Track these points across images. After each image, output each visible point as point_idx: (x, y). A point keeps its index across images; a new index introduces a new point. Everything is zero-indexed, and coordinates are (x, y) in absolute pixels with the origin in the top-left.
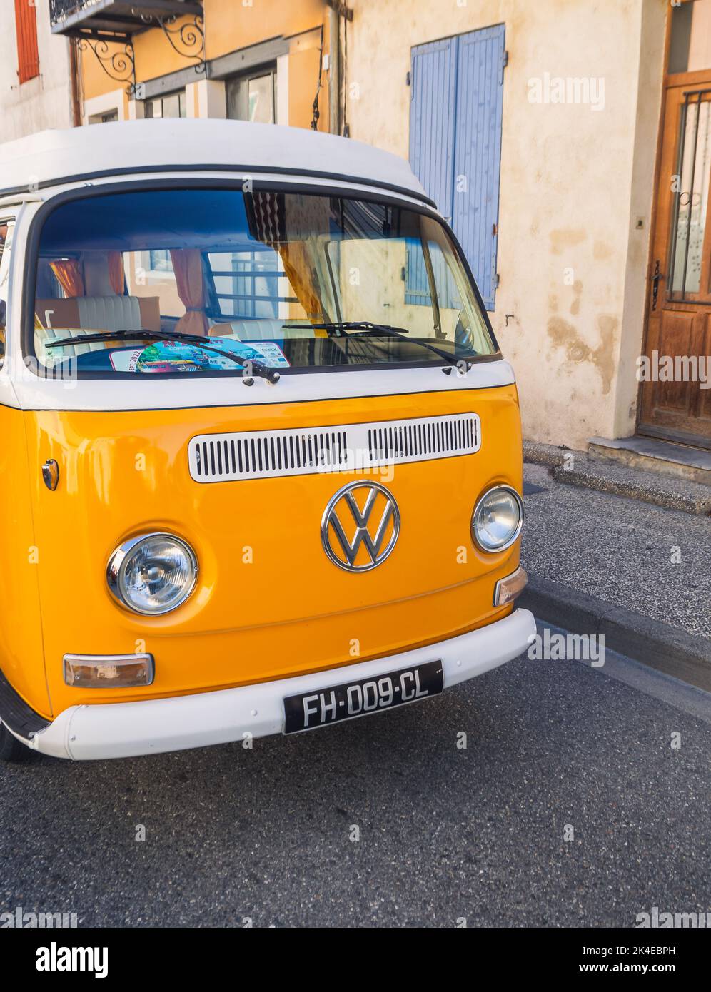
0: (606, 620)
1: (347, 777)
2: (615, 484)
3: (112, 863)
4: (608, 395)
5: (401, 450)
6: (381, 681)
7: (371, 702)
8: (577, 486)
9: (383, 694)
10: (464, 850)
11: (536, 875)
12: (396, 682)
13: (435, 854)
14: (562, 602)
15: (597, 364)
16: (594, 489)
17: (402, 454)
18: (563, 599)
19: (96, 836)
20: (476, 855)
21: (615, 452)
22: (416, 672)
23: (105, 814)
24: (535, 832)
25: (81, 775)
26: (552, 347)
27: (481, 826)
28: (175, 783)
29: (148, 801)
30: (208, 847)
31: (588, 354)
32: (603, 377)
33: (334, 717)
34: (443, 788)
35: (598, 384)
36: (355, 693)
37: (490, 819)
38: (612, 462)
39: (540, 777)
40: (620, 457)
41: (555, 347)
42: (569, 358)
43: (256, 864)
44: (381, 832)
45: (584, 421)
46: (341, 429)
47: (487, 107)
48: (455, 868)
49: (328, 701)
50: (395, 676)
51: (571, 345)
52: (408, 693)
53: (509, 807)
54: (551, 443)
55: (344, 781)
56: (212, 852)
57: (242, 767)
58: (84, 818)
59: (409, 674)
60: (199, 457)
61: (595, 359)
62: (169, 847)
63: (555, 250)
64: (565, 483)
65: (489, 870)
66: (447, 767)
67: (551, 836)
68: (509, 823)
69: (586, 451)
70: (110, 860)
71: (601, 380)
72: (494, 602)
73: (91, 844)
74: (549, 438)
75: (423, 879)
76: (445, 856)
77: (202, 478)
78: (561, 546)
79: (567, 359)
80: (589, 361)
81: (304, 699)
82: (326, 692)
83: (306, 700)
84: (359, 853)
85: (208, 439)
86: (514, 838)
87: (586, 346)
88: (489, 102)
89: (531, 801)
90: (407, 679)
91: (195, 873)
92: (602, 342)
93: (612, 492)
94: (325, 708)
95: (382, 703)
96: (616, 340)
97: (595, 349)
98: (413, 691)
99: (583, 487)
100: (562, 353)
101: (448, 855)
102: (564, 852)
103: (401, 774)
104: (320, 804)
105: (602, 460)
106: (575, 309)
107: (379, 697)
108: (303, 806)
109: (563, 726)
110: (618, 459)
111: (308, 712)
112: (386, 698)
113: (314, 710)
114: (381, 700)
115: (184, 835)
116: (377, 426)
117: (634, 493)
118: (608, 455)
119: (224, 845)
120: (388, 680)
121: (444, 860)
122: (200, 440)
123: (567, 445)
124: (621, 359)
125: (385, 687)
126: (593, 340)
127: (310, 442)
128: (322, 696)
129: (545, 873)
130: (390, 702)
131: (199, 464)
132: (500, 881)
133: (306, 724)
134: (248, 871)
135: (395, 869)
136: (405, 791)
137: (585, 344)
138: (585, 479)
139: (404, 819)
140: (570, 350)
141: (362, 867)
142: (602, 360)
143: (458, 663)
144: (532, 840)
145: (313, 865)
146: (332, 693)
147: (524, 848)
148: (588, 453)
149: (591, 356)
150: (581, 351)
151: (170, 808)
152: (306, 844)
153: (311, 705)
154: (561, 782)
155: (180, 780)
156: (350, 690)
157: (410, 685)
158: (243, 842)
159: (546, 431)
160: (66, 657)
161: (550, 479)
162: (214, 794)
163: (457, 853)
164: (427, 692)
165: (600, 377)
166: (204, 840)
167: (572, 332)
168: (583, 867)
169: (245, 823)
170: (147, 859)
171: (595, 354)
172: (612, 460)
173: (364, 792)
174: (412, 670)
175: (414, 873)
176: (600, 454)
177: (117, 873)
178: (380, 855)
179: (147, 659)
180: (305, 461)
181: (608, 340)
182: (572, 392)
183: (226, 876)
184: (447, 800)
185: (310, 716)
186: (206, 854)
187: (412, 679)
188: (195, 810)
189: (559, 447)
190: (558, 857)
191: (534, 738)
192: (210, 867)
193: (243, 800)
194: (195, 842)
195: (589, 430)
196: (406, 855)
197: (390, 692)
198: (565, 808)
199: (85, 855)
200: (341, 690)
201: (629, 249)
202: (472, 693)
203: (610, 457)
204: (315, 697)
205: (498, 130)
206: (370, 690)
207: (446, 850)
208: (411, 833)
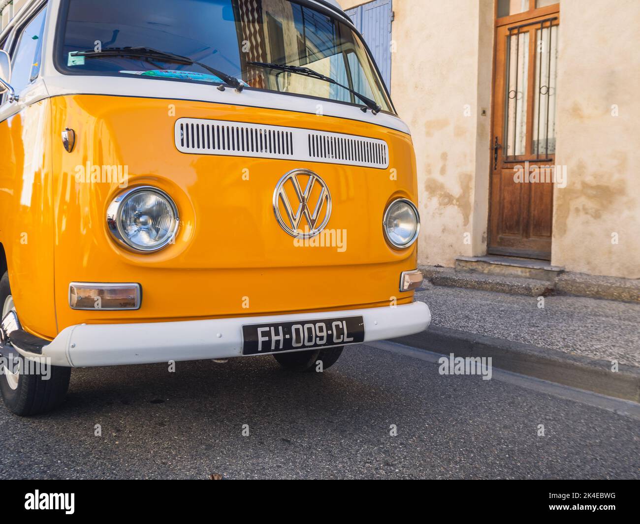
0: (477, 343)
1: (291, 423)
2: (475, 282)
3: (100, 468)
4: (467, 226)
5: (332, 154)
6: (318, 325)
7: (310, 339)
8: (449, 287)
9: (319, 334)
10: (383, 459)
11: (440, 472)
12: (329, 327)
13: (360, 462)
14: (445, 336)
15: (459, 206)
16: (461, 287)
17: (333, 157)
18: (445, 334)
19: (89, 454)
20: (393, 462)
21: (474, 264)
22: (344, 322)
23: (98, 443)
24: (436, 450)
25: (81, 423)
26: (429, 198)
27: (395, 448)
28: (155, 427)
29: (133, 436)
30: (179, 459)
31: (453, 200)
32: (463, 215)
33: (281, 347)
34: (365, 429)
35: (460, 219)
36: (297, 330)
37: (401, 444)
38: (472, 271)
39: (438, 424)
40: (477, 267)
41: (430, 198)
42: (440, 204)
43: (217, 468)
44: (318, 451)
45: (451, 246)
46: (289, 130)
47: (381, 47)
48: (377, 469)
49: (277, 334)
50: (329, 322)
51: (441, 196)
52: (338, 337)
53: (415, 437)
54: (429, 264)
55: (288, 425)
56: (182, 462)
57: (208, 419)
58: (80, 445)
59: (339, 323)
60: (182, 134)
61: (458, 203)
62: (147, 459)
63: (428, 134)
64: (440, 285)
65: (403, 469)
66: (367, 418)
67: (450, 452)
68: (416, 446)
69: (453, 267)
70: (98, 467)
71: (462, 217)
72: (400, 287)
73: (84, 458)
74: (428, 261)
75: (351, 474)
76: (368, 463)
77: (184, 149)
78: (441, 311)
79: (438, 205)
80: (454, 205)
81: (258, 329)
82: (276, 326)
83: (260, 330)
84: (300, 461)
85: (190, 121)
86: (420, 453)
87: (451, 195)
88: (383, 44)
89: (432, 435)
90: (337, 326)
91: (168, 473)
92: (461, 191)
93: (473, 288)
94: (274, 338)
95: (319, 342)
96: (471, 188)
97: (457, 196)
98: (342, 336)
99: (452, 286)
100: (435, 201)
101: (370, 462)
102: (461, 460)
103: (332, 422)
104: (269, 437)
105: (465, 271)
106: (443, 171)
107: (316, 336)
108: (256, 438)
109: (452, 399)
110: (476, 268)
111: (261, 339)
112: (321, 338)
113: (266, 339)
114: (318, 339)
115: (160, 453)
116: (315, 133)
117: (489, 287)
118: (469, 266)
119: (192, 458)
120: (323, 324)
121: (367, 465)
122: (184, 121)
123: (440, 264)
124: (475, 201)
125: (321, 329)
126: (456, 190)
127: (265, 135)
128: (272, 328)
129: (448, 471)
130: (324, 342)
131: (182, 140)
132: (412, 475)
133: (260, 348)
134: (210, 471)
135: (329, 470)
136: (335, 430)
137: (450, 194)
138: (454, 281)
139: (334, 444)
140: (441, 199)
141: (303, 469)
142: (463, 204)
143: (375, 322)
144: (436, 454)
145: (264, 468)
146: (280, 328)
147: (429, 458)
148: (455, 268)
149: (454, 202)
150: (448, 199)
151: (150, 439)
152: (258, 457)
153: (264, 334)
154: (453, 426)
155: (159, 426)
156: (294, 327)
157: (340, 331)
158: (208, 456)
159: (425, 256)
160: (72, 284)
161: (430, 284)
162: (186, 432)
163: (377, 461)
164: (352, 339)
165: (461, 215)
166: (176, 455)
167: (442, 187)
168: (476, 467)
169: (209, 447)
170: (128, 466)
171: (458, 200)
172: (472, 270)
173: (304, 431)
174: (341, 320)
175: (344, 471)
176: (464, 266)
177: (104, 473)
178: (316, 462)
179: (136, 287)
180: (262, 149)
181: (466, 189)
182: (443, 227)
183: (193, 475)
184: (368, 435)
185: (263, 342)
186: (177, 463)
187: (341, 327)
188: (171, 440)
189: (435, 266)
190: (456, 463)
191: (431, 405)
192: (180, 470)
193: (209, 435)
194: (169, 456)
195: (455, 252)
196: (338, 462)
197: (324, 334)
198: (459, 438)
199: (78, 464)
200: (287, 326)
201: (478, 128)
202: (382, 384)
203: (471, 268)
204: (267, 329)
205: (389, 61)
206: (309, 329)
207: (369, 459)
208: (341, 451)
